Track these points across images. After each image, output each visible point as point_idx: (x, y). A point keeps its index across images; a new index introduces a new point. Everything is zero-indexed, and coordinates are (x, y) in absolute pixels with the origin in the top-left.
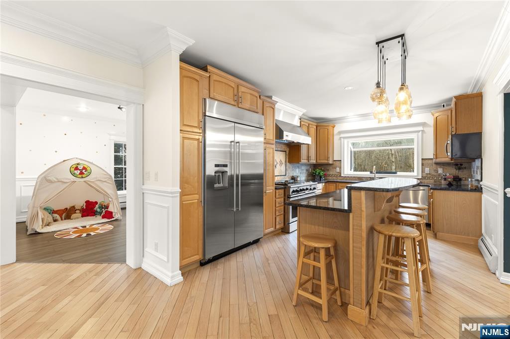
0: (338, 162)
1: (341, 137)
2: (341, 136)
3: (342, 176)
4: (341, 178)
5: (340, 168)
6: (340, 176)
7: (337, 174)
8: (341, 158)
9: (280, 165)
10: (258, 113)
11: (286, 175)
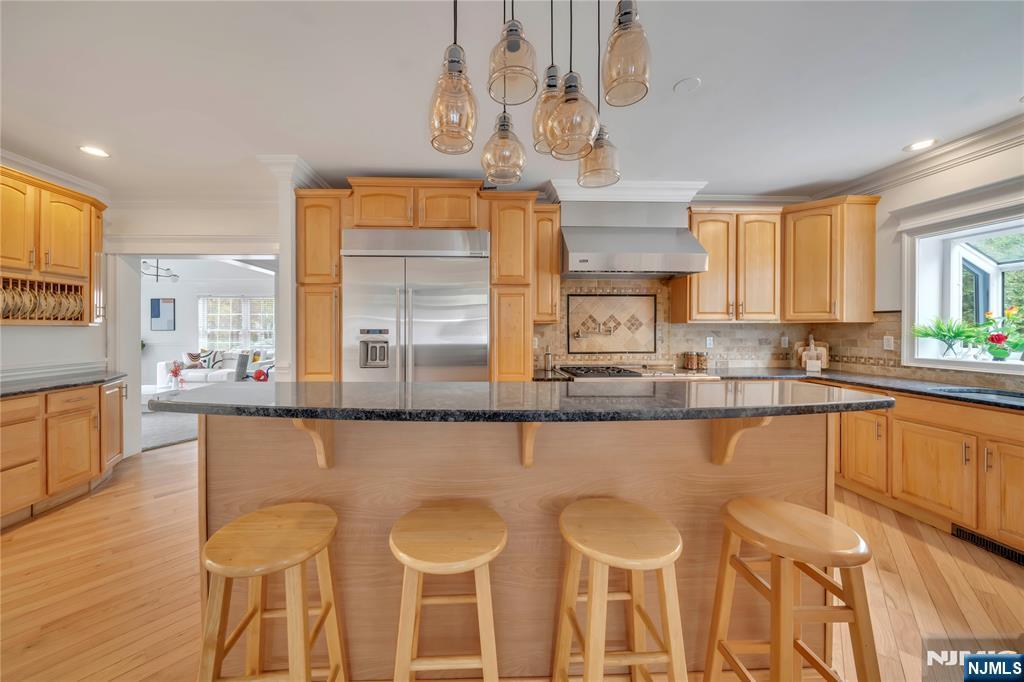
0: (890, 318)
1: (901, 232)
2: (899, 229)
3: (904, 363)
4: (898, 371)
5: (898, 337)
6: (898, 364)
7: (885, 356)
8: (901, 305)
9: (629, 329)
10: (473, 228)
11: (655, 351)
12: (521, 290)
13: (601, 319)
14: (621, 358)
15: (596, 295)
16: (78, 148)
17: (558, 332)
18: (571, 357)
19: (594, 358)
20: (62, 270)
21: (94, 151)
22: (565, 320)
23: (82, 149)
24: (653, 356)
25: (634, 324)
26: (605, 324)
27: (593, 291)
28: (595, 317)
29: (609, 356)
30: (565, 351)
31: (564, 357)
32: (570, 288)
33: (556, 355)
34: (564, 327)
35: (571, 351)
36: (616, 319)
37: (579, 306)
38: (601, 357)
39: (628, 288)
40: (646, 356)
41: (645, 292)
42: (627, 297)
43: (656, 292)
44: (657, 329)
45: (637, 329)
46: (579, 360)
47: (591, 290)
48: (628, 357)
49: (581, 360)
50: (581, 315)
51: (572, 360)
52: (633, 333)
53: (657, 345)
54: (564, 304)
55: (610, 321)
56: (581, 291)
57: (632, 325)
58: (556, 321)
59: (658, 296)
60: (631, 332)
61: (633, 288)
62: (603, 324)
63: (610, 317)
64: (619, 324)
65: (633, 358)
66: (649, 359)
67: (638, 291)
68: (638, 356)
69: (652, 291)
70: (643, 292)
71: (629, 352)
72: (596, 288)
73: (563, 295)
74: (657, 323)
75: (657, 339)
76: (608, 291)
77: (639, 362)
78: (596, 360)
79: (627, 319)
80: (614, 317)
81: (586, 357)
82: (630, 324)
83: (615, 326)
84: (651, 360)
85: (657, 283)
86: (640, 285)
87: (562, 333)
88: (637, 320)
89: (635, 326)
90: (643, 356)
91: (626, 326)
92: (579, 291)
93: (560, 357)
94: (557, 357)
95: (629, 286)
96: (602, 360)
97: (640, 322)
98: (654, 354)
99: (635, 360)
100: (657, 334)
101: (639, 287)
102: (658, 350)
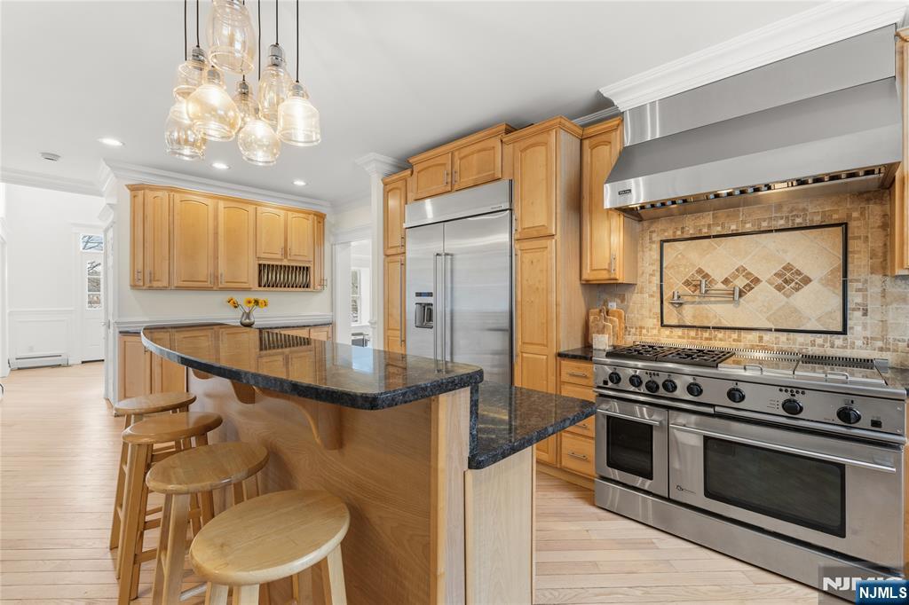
9: (779, 288)
10: (499, 179)
11: (844, 332)
12: (543, 243)
13: (718, 275)
14: (761, 339)
15: (709, 237)
16: (292, 183)
17: (646, 295)
18: (667, 332)
19: (706, 335)
20: (299, 258)
21: (299, 183)
22: (656, 279)
23: (295, 183)
24: (839, 340)
25: (790, 279)
26: (726, 281)
27: (705, 230)
28: (707, 270)
29: (735, 335)
30: (657, 322)
31: (655, 332)
32: (664, 231)
33: (641, 328)
34: (656, 289)
35: (665, 323)
36: (749, 273)
37: (679, 256)
38: (720, 334)
39: (776, 219)
40: (819, 339)
41: (817, 220)
42: (774, 234)
43: (849, 216)
44: (849, 289)
45: (797, 290)
46: (680, 337)
47: (700, 230)
48: (776, 338)
49: (684, 338)
50: (682, 269)
51: (668, 337)
52: (788, 296)
53: (850, 319)
54: (656, 256)
55: (736, 277)
56: (682, 233)
57: (786, 281)
58: (616, 280)
59: (853, 225)
60: (784, 294)
61: (787, 218)
62: (722, 282)
63: (737, 270)
64: (757, 281)
65: (788, 339)
66: (828, 344)
67: (798, 220)
68: (800, 338)
69: (835, 216)
70: (812, 220)
71: (777, 330)
72: (709, 226)
73: (653, 242)
74: (850, 277)
75: (850, 305)
76: (733, 227)
77: (802, 349)
78: (710, 339)
79: (774, 272)
80: (745, 269)
81: (692, 333)
82: (780, 281)
83: (748, 285)
84: (832, 347)
85: (849, 199)
86: (804, 210)
87: (651, 296)
88: (798, 273)
89: (793, 285)
90: (813, 339)
91: (771, 284)
92: (679, 233)
93: (648, 331)
94: (644, 331)
95: (777, 215)
96: (721, 340)
97: (806, 276)
98: (842, 336)
99: (794, 343)
100: (849, 298)
101: (802, 214)
102: (852, 328)
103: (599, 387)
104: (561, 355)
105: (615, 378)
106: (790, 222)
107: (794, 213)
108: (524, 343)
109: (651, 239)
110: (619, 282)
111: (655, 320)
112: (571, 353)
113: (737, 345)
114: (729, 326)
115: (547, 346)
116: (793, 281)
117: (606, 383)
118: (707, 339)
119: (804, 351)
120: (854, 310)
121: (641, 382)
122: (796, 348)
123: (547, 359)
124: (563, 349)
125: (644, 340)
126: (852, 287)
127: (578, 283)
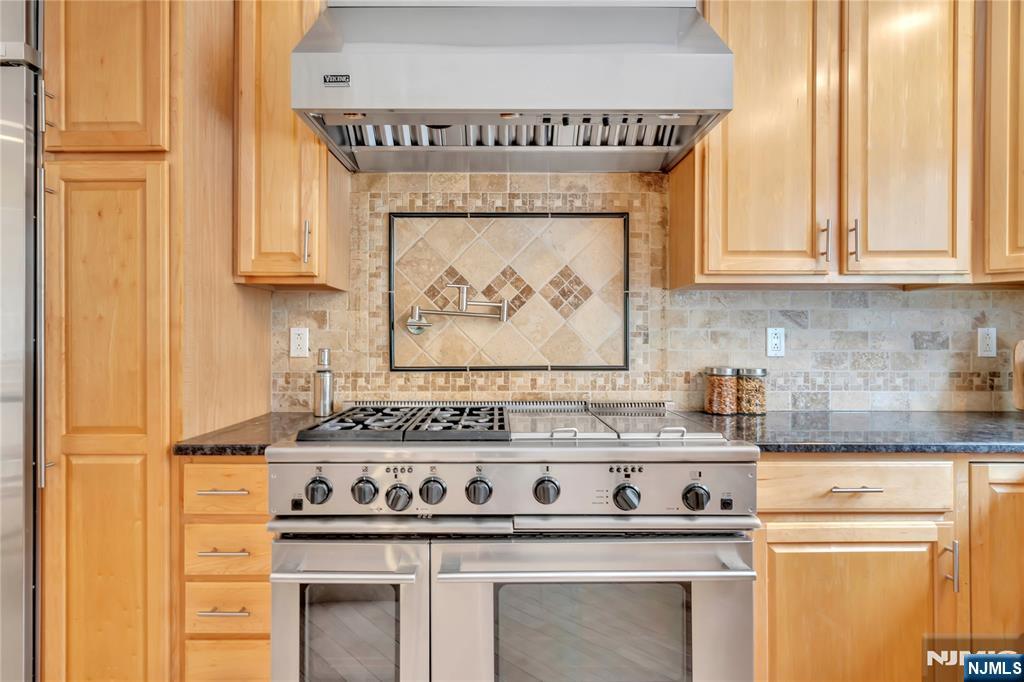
9: (556, 304)
11: (625, 367)
12: (133, 167)
13: (479, 279)
15: (464, 215)
17: (365, 314)
18: (399, 379)
19: (461, 382)
22: (381, 284)
24: (620, 378)
25: (568, 291)
26: (489, 291)
27: (459, 203)
28: (462, 271)
29: (500, 379)
30: (378, 363)
31: (380, 381)
32: (395, 196)
33: (356, 375)
34: (380, 301)
35: (397, 363)
36: (519, 279)
37: (420, 244)
38: (480, 379)
39: (552, 197)
40: (601, 378)
41: (598, 206)
42: (550, 220)
43: (630, 203)
44: (630, 306)
45: (576, 306)
46: (421, 388)
47: (452, 202)
48: (553, 380)
49: (427, 389)
50: (424, 267)
51: (402, 388)
52: (566, 316)
53: (632, 349)
54: (380, 239)
55: (502, 284)
56: (425, 203)
57: (564, 294)
58: (314, 276)
59: (635, 217)
60: (561, 312)
61: (565, 197)
62: (484, 293)
63: (504, 273)
64: (528, 291)
65: (566, 382)
66: (610, 385)
67: (578, 203)
68: (580, 377)
69: (617, 203)
70: (592, 205)
71: (554, 368)
72: (465, 196)
73: (377, 215)
74: (632, 290)
75: (632, 329)
76: (499, 203)
77: (582, 394)
78: (466, 388)
79: (549, 280)
80: (514, 273)
81: (440, 379)
82: (557, 293)
83: (517, 298)
84: (614, 389)
85: (630, 182)
86: (584, 188)
87: (374, 315)
88: (578, 282)
89: (571, 298)
90: (592, 379)
91: (546, 297)
92: (419, 203)
93: (367, 381)
94: (361, 382)
95: (554, 191)
96: (482, 389)
97: (586, 287)
98: (623, 372)
99: (573, 388)
100: (631, 319)
101: (582, 193)
102: (633, 360)
103: (281, 518)
104: (181, 450)
105: (319, 489)
106: (569, 204)
107: (572, 192)
108: (72, 429)
109: (372, 208)
110: (316, 281)
111: (381, 360)
112: (211, 443)
113: (503, 396)
114: (493, 364)
115: (144, 431)
116: (572, 293)
117: (297, 504)
118: (462, 388)
119: (584, 396)
120: (635, 335)
121: (377, 491)
122: (575, 393)
123: (144, 463)
124: (189, 434)
125: (360, 398)
126: (634, 302)
127: (229, 281)
